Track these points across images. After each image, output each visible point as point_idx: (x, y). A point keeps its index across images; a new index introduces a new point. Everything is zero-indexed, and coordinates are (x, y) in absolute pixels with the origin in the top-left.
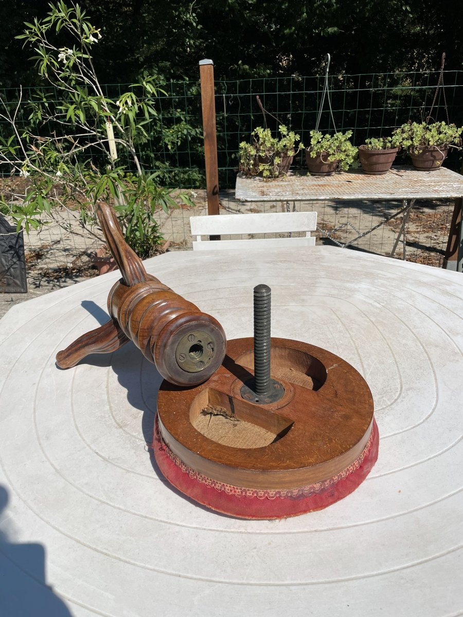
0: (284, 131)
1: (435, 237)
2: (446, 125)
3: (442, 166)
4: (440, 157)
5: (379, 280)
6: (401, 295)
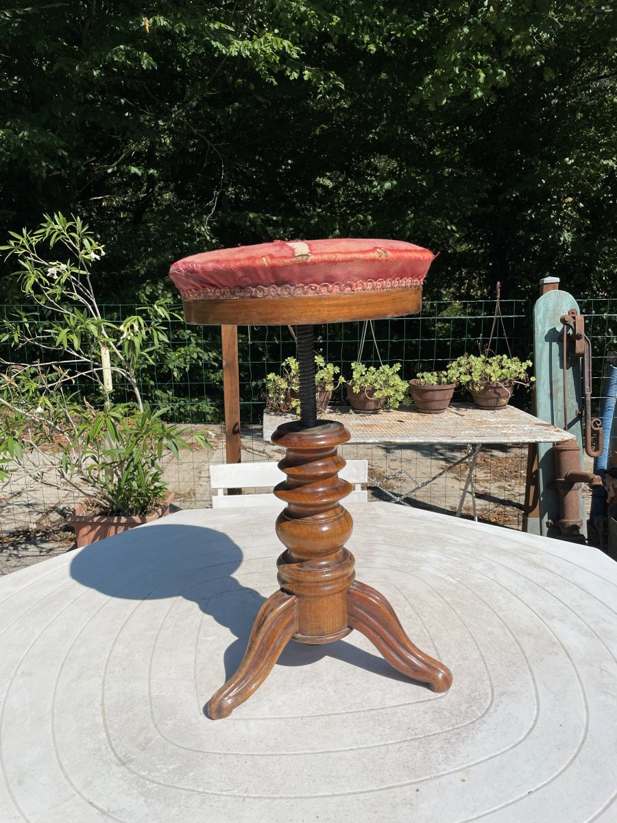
0: (321, 362)
1: (509, 488)
2: (508, 358)
3: (508, 404)
4: (504, 395)
5: (450, 547)
6: (478, 566)
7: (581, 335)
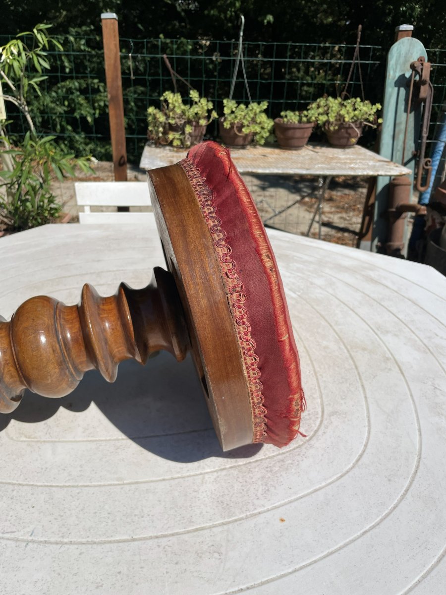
0: (195, 97)
1: (348, 218)
2: (361, 101)
3: (356, 144)
4: (354, 134)
6: (319, 282)
7: (426, 81)
